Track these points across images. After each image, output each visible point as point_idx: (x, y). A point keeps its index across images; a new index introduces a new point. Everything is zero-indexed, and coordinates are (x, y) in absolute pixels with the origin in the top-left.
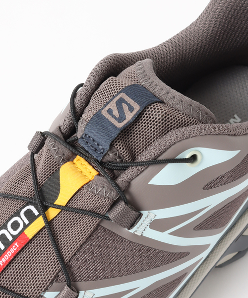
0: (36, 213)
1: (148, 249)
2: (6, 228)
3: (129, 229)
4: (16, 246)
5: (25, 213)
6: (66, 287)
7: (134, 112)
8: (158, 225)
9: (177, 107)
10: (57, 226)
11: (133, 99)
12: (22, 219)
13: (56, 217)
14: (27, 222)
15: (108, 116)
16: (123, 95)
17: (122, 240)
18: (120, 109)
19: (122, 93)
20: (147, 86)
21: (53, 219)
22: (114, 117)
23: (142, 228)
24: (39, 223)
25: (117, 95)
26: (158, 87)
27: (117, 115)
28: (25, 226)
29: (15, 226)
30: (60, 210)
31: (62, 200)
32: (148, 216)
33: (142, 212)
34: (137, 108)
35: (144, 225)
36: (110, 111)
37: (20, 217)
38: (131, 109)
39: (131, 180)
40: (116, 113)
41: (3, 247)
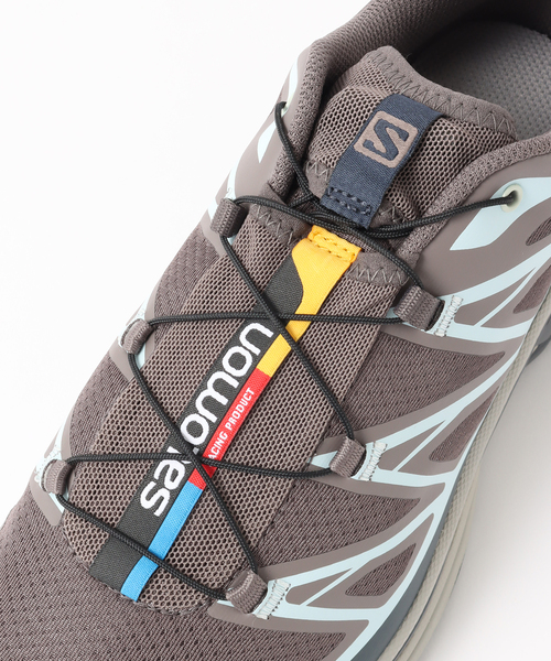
0: (269, 333)
1: (456, 356)
2: (222, 369)
3: (427, 329)
4: (249, 394)
5: (248, 337)
6: (347, 440)
7: (410, 140)
8: (467, 315)
9: (472, 119)
10: (312, 347)
11: (402, 118)
12: (246, 349)
13: (305, 334)
14: (257, 351)
15: (367, 153)
16: (382, 115)
17: (418, 348)
18: (386, 140)
19: (379, 113)
20: (411, 93)
21: (302, 338)
22: (378, 152)
23: (443, 327)
24: (280, 348)
25: (372, 116)
26: (431, 92)
27: (383, 150)
28: (257, 359)
29: (237, 361)
30: (308, 323)
31: (310, 304)
32: (453, 302)
33: (443, 298)
34: (413, 132)
35: (448, 319)
36: (369, 145)
37: (240, 345)
38: (404, 136)
39: (423, 249)
40: (379, 145)
41: (223, 400)
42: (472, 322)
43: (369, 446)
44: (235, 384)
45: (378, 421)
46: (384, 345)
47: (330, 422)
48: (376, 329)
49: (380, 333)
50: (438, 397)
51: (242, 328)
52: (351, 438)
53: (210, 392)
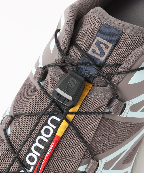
0: (59, 120)
1: (131, 124)
3: (120, 115)
4: (52, 144)
5: (51, 122)
7: (109, 49)
8: (134, 108)
12: (51, 127)
13: (73, 119)
14: (55, 127)
15: (93, 55)
16: (98, 39)
17: (117, 122)
18: (100, 49)
19: (97, 38)
20: (108, 23)
21: (72, 121)
22: (97, 54)
23: (126, 113)
24: (64, 125)
25: (95, 39)
26: (116, 23)
27: (99, 53)
28: (55, 131)
29: (47, 131)
30: (74, 115)
32: (129, 104)
33: (125, 102)
35: (127, 110)
36: (94, 51)
37: (48, 125)
38: (107, 47)
40: (98, 51)
41: (42, 147)
42: (136, 111)
43: (100, 161)
44: (47, 140)
45: (103, 151)
46: (104, 122)
47: (84, 153)
48: (100, 117)
49: (102, 117)
50: (125, 140)
51: (49, 118)
52: (93, 159)
53: (37, 144)
